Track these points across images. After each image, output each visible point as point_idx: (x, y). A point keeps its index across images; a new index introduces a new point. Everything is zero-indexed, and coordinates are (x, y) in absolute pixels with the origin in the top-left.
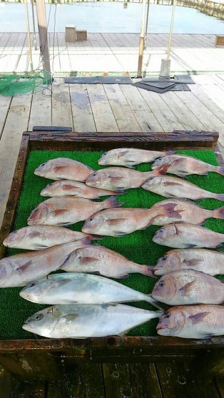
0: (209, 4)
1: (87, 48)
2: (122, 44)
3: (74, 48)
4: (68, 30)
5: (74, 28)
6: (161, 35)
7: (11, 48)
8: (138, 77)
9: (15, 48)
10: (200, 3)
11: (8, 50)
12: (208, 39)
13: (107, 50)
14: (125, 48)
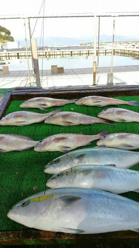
0: (135, 53)
1: (63, 76)
2: (84, 73)
3: (56, 76)
4: (53, 67)
5: (56, 66)
6: (107, 68)
7: (20, 77)
8: (93, 85)
9: (22, 77)
10: (130, 53)
11: (18, 78)
12: (136, 67)
13: (75, 76)
14: (86, 75)
